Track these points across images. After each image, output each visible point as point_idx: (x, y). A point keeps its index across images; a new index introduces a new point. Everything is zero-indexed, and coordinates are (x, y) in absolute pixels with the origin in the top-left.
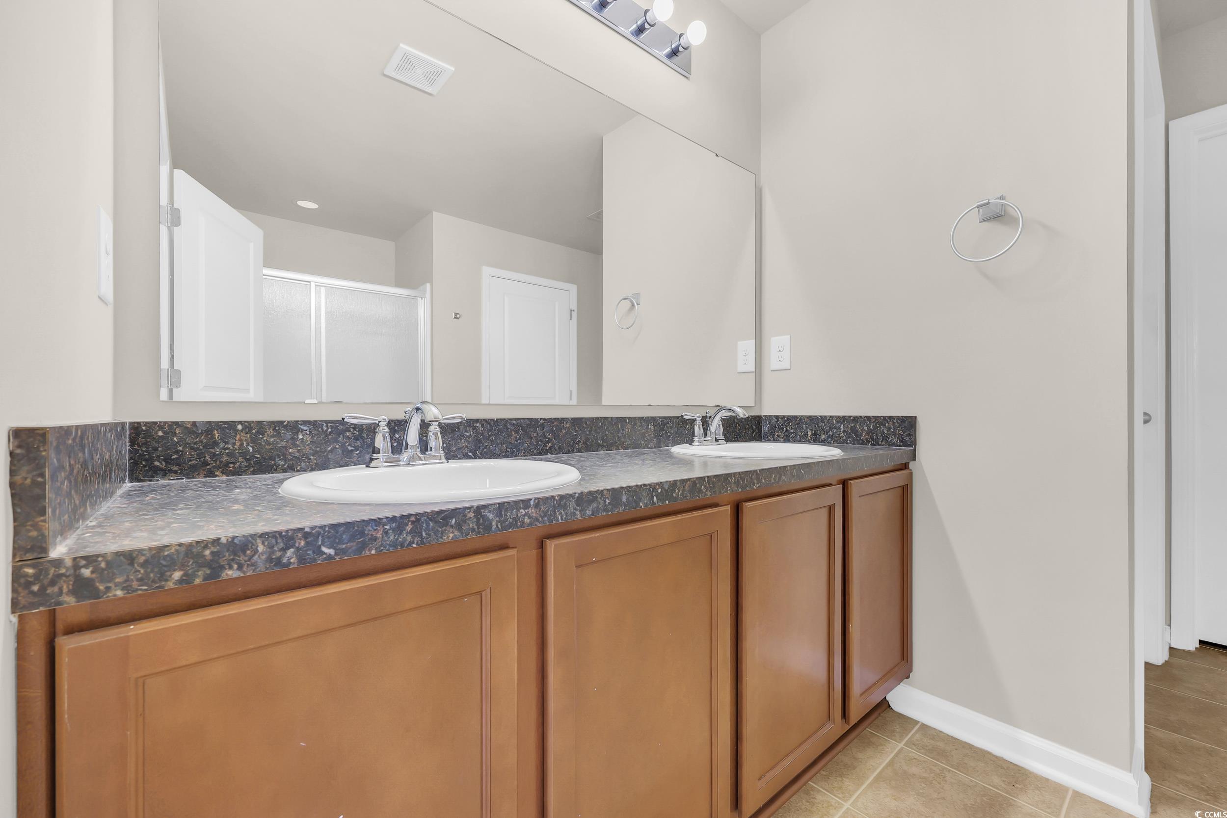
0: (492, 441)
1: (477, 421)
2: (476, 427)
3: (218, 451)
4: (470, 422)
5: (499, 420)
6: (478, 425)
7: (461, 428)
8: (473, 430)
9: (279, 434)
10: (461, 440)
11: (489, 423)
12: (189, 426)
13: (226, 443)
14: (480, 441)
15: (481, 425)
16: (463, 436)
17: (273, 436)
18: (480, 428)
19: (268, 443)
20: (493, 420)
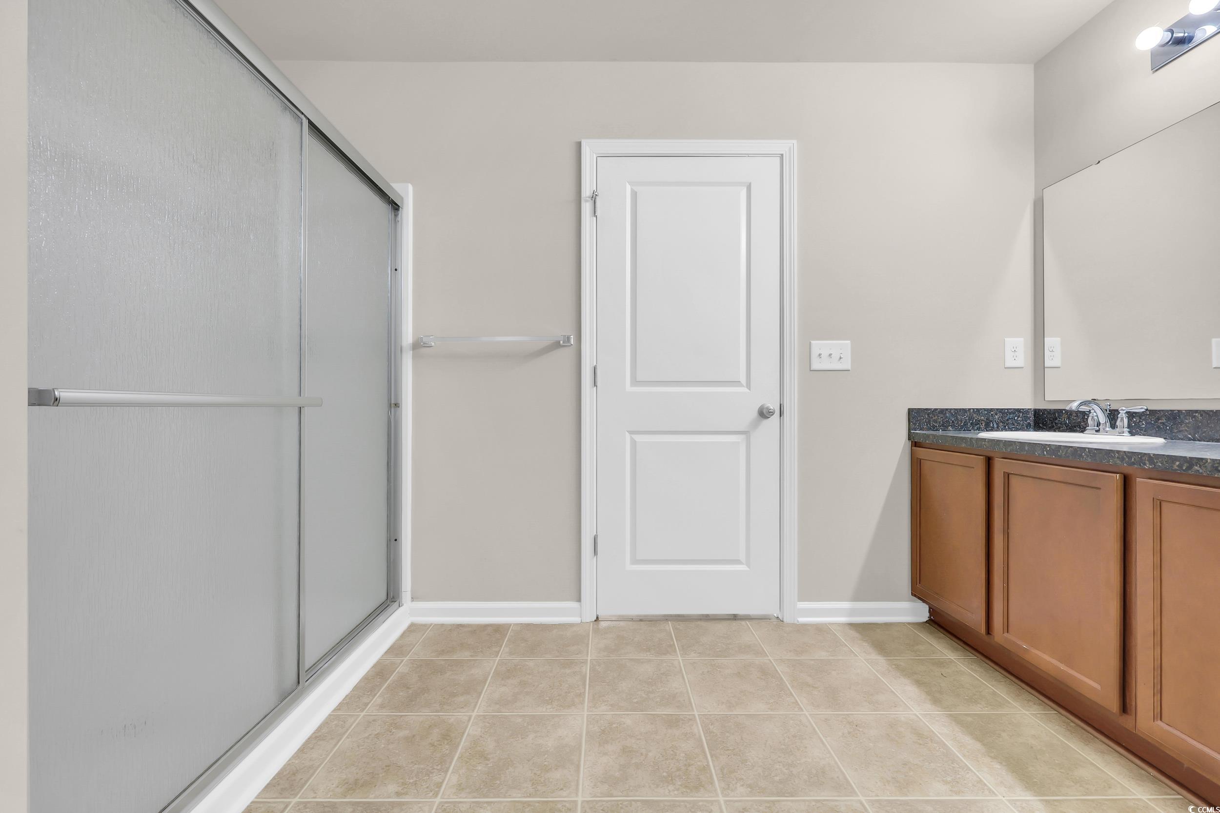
0: (1211, 427)
1: (1196, 411)
2: (1195, 416)
3: (1057, 421)
4: (1189, 412)
5: (1218, 412)
6: (1197, 415)
7: (1182, 416)
8: (1192, 418)
9: (1077, 416)
10: (1181, 425)
11: (1209, 415)
12: (1049, 411)
13: (1060, 418)
14: (1199, 427)
15: (1199, 415)
16: (1183, 422)
17: (1075, 416)
18: (1199, 417)
19: (1074, 420)
20: (1212, 411)
